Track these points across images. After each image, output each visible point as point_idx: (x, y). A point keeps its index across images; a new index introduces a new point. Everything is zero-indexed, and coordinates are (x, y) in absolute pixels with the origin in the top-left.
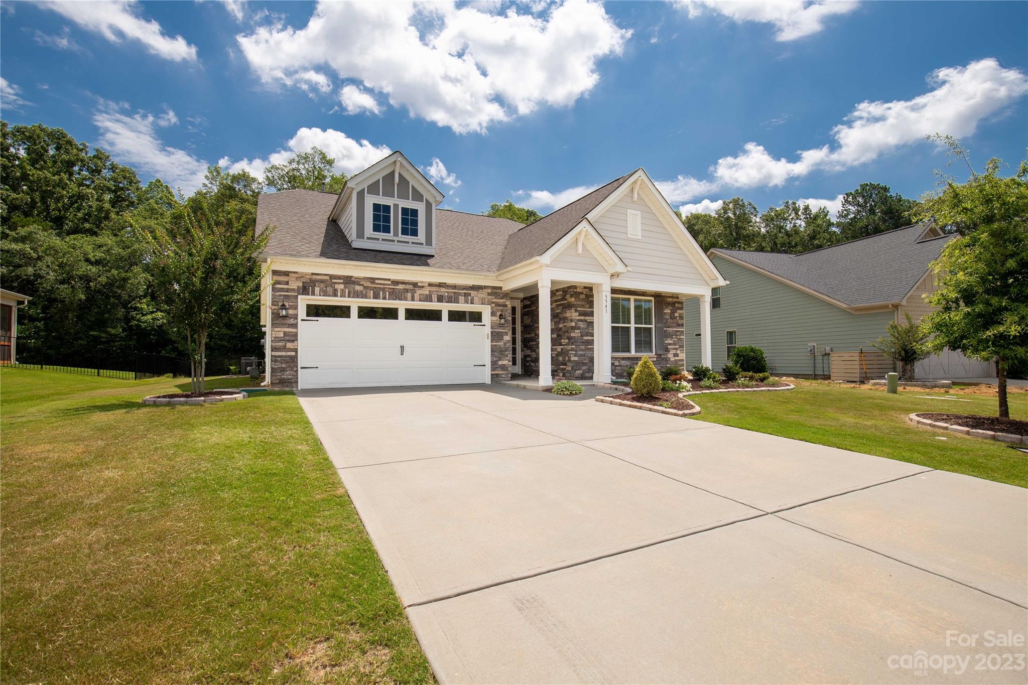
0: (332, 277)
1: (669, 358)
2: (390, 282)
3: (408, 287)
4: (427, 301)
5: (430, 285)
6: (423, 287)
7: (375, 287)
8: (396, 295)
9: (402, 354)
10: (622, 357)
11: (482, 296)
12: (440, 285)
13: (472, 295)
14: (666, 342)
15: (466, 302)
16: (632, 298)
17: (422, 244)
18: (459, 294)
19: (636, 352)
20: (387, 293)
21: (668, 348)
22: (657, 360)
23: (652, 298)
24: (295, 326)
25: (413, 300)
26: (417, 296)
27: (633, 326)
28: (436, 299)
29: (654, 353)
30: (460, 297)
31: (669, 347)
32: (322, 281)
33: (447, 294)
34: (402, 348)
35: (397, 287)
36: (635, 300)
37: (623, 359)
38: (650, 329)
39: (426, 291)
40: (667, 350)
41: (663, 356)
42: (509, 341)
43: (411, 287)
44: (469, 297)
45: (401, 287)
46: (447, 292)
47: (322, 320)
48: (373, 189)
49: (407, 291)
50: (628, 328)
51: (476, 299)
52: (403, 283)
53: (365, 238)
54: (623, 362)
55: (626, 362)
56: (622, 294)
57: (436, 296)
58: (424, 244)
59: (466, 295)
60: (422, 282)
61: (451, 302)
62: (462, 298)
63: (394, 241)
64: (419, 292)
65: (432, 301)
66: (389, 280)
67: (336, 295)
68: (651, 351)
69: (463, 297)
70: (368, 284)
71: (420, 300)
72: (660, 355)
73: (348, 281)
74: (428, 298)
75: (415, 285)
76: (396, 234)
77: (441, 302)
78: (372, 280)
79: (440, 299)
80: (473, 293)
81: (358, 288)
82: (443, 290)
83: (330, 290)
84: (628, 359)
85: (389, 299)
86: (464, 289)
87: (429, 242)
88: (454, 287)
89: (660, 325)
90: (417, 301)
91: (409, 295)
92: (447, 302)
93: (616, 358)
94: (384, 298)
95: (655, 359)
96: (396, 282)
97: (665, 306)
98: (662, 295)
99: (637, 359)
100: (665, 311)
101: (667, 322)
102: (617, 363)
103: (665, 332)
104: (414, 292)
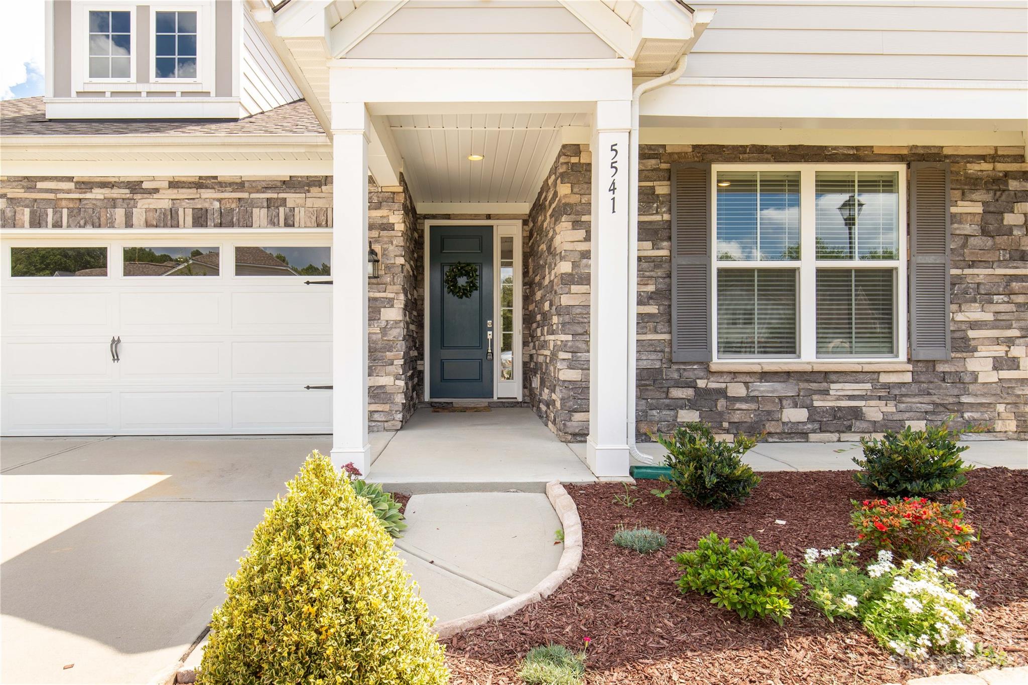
2: (71, 185)
3: (116, 193)
4: (165, 226)
5: (174, 184)
6: (156, 190)
7: (34, 199)
8: (88, 216)
9: (116, 357)
10: (757, 369)
12: (200, 184)
13: (290, 204)
14: (960, 317)
15: (273, 223)
16: (808, 172)
17: (207, 94)
18: (252, 204)
19: (821, 347)
20: (65, 211)
21: (966, 339)
22: (915, 382)
23: (901, 169)
25: (129, 224)
26: (138, 215)
27: (808, 265)
28: (189, 220)
29: (903, 356)
30: (256, 211)
31: (973, 334)
33: (217, 205)
34: (116, 342)
35: (88, 196)
36: (822, 180)
37: (765, 376)
38: (889, 274)
39: (162, 202)
40: (964, 346)
41: (940, 368)
42: (396, 322)
43: (125, 193)
44: (281, 209)
45: (98, 194)
46: (220, 200)
49: (113, 203)
50: (792, 274)
51: (300, 215)
52: (104, 185)
53: (74, 94)
54: (763, 388)
56: (767, 161)
57: (189, 212)
58: (213, 94)
60: (154, 179)
61: (231, 225)
62: (260, 214)
63: (138, 93)
64: (144, 204)
65: (178, 226)
66: (70, 179)
68: (891, 349)
69: (264, 211)
71: (148, 225)
72: (932, 363)
74: (169, 219)
75: (135, 187)
76: (143, 78)
77: (202, 226)
78: (29, 182)
79: (200, 219)
80: (292, 198)
82: (207, 194)
84: (786, 375)
85: (69, 226)
86: (266, 189)
87: (224, 86)
88: (240, 185)
89: (930, 259)
90: (140, 227)
91: (119, 213)
92: (221, 225)
93: (735, 374)
94: (57, 225)
95: (908, 378)
96: (85, 185)
97: (958, 193)
98: (946, 152)
99: (826, 376)
100: (953, 210)
101: (964, 246)
102: (737, 390)
103: (953, 285)
104: (129, 206)
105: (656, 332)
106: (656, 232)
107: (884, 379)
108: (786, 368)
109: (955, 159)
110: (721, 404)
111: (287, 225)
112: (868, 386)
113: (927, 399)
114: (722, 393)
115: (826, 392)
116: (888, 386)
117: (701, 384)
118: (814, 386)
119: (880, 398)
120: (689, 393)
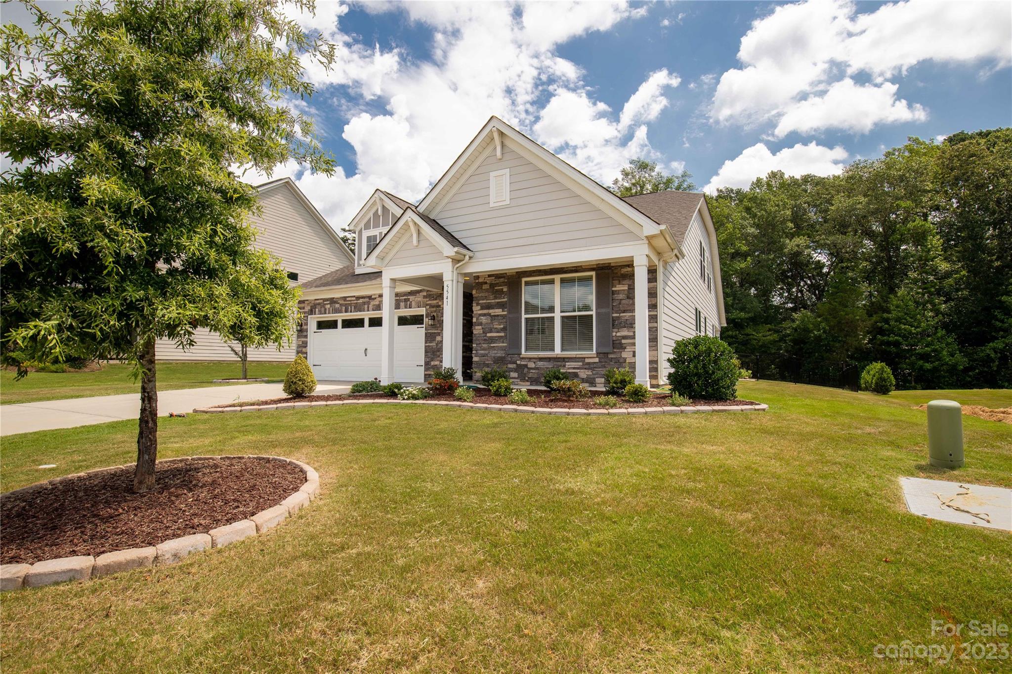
0: (325, 300)
1: (625, 359)
2: (354, 298)
3: (366, 300)
4: (377, 310)
6: (376, 298)
7: (346, 304)
8: (359, 308)
9: (366, 355)
10: (536, 356)
11: (419, 299)
14: (618, 334)
15: (406, 307)
16: (557, 278)
18: (400, 301)
19: (562, 350)
20: (353, 307)
21: (621, 344)
22: (600, 362)
23: (593, 273)
24: (306, 336)
26: (371, 307)
27: (557, 315)
29: (594, 352)
30: (401, 303)
31: (623, 341)
32: (319, 304)
34: (366, 350)
35: (359, 301)
36: (563, 281)
37: (541, 359)
38: (589, 317)
39: (377, 302)
41: (611, 356)
43: (368, 300)
44: (408, 302)
45: (361, 301)
47: (324, 331)
48: (367, 226)
49: (364, 303)
50: (551, 319)
51: (413, 303)
52: (363, 297)
54: (541, 364)
55: (545, 363)
56: (542, 275)
59: (406, 300)
60: (375, 295)
64: (373, 303)
65: (381, 310)
67: (325, 313)
68: (592, 350)
69: (404, 303)
70: (342, 302)
71: (373, 310)
72: (606, 354)
73: (332, 301)
74: (379, 308)
75: (370, 297)
78: (345, 298)
80: (411, 298)
81: (337, 306)
83: (323, 309)
84: (549, 359)
85: (354, 312)
86: (404, 295)
88: (397, 294)
89: (603, 310)
93: (531, 358)
94: (351, 312)
95: (597, 360)
96: (358, 298)
97: (617, 282)
98: (612, 265)
99: (564, 359)
100: (614, 289)
101: (620, 304)
102: (531, 365)
103: (614, 321)
104: (369, 303)
105: (503, 343)
106: (503, 305)
107: (587, 360)
108: (546, 356)
109: (616, 267)
110: (526, 370)
111: (410, 308)
112: (581, 364)
113: (604, 369)
114: (526, 366)
115: (564, 366)
116: (589, 364)
117: (518, 362)
118: (559, 363)
119: (585, 369)
120: (515, 366)
